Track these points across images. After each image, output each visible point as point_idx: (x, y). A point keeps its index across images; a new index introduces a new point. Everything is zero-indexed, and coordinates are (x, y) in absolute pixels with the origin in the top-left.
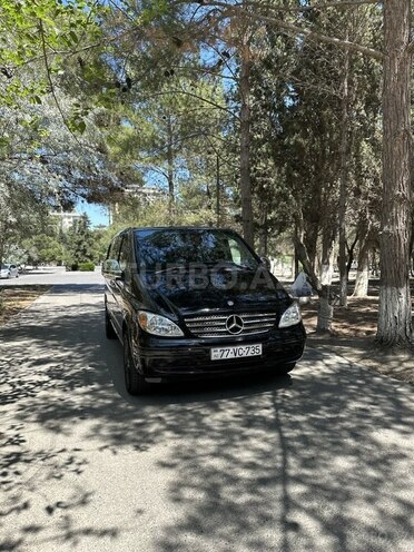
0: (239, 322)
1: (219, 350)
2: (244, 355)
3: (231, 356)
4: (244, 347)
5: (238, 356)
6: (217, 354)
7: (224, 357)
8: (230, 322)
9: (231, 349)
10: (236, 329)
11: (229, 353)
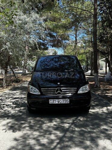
0: (61, 90)
1: (52, 100)
2: (62, 103)
3: (57, 103)
4: (62, 100)
5: (59, 103)
6: (51, 102)
7: (54, 103)
8: (57, 90)
9: (57, 100)
10: (59, 93)
11: (56, 102)
